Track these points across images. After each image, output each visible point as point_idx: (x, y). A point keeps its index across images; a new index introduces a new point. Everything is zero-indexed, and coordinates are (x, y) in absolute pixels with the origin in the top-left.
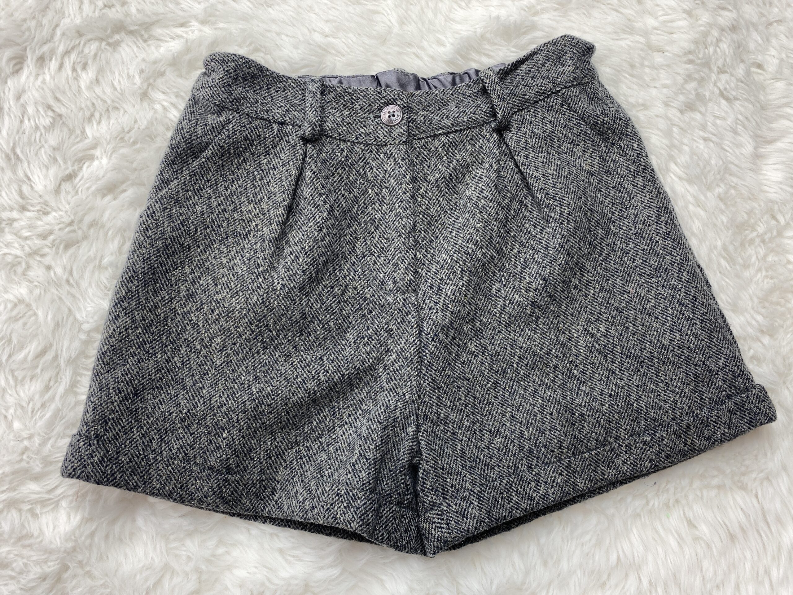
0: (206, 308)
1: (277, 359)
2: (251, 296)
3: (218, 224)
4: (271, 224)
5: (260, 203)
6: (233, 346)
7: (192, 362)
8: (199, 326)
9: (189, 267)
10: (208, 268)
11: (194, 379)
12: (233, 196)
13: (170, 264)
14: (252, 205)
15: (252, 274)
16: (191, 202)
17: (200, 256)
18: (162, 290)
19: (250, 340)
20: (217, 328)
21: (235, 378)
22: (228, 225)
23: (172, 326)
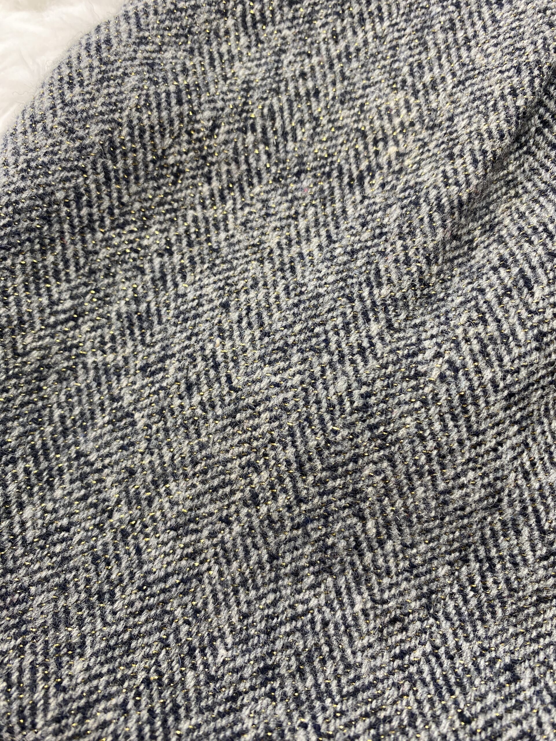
0: (172, 370)
1: (355, 618)
2: (329, 374)
3: (283, 127)
4: (451, 156)
5: (427, 93)
6: (219, 525)
7: (77, 538)
8: (133, 424)
9: (162, 231)
10: (217, 251)
11: (61, 603)
12: (349, 61)
13: (106, 204)
14: (401, 95)
15: (351, 300)
16: (224, 48)
17: (204, 207)
18: (58, 279)
19: (283, 526)
20: (186, 449)
21: (196, 642)
22: (312, 137)
23: (54, 398)
